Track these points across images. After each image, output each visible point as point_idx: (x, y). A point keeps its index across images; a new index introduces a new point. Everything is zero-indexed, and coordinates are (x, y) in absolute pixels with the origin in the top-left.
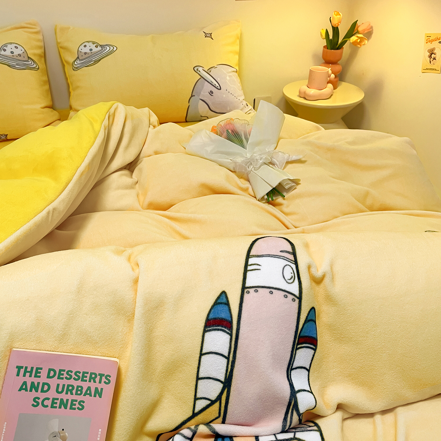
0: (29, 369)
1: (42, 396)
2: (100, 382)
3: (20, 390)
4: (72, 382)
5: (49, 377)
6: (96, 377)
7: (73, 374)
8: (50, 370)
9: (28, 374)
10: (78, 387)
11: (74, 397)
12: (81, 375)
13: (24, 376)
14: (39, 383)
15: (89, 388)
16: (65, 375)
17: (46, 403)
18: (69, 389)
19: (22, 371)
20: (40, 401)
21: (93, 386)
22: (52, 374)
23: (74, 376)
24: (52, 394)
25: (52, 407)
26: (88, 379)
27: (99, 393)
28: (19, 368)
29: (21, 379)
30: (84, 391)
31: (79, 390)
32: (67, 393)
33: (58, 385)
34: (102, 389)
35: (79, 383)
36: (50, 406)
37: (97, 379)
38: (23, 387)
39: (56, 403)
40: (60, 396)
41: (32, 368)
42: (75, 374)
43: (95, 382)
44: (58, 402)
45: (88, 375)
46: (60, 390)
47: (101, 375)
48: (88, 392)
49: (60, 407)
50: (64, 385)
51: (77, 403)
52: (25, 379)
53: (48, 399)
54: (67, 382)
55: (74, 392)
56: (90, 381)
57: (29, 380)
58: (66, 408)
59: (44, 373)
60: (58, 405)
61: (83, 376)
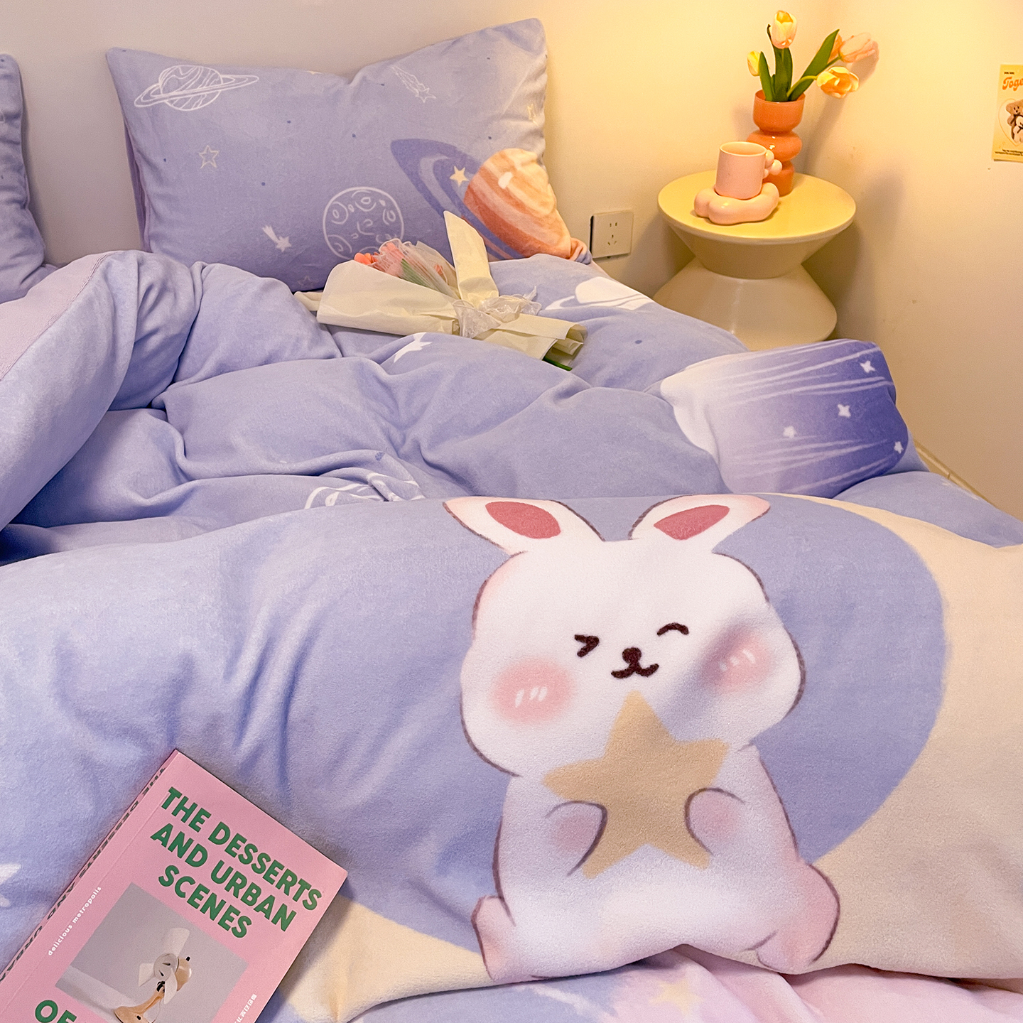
0: (187, 806)
1: (185, 870)
2: (296, 899)
3: (154, 837)
4: (246, 870)
5: (213, 838)
6: (293, 883)
7: (255, 856)
8: (221, 826)
9: (182, 813)
10: (253, 886)
12: (268, 865)
13: (175, 813)
14: (191, 841)
15: (271, 900)
16: (241, 851)
17: (185, 887)
18: (236, 882)
19: (176, 801)
20: (177, 878)
21: (281, 898)
22: (221, 835)
24: (202, 875)
25: (191, 902)
27: (284, 919)
28: (174, 793)
29: (166, 817)
30: (260, 900)
31: (252, 894)
32: (227, 889)
33: (221, 864)
34: (293, 914)
35: (257, 879)
36: (188, 897)
37: (294, 890)
38: (162, 835)
39: (201, 898)
40: (214, 888)
41: (195, 806)
42: (260, 858)
43: (287, 892)
45: (281, 873)
46: (219, 875)
47: (304, 885)
48: (265, 908)
49: (203, 910)
50: (230, 869)
51: (237, 918)
52: (172, 820)
53: (192, 882)
54: (237, 866)
55: (242, 892)
56: (278, 886)
58: (213, 918)
59: (208, 827)
60: (202, 903)
61: (271, 870)
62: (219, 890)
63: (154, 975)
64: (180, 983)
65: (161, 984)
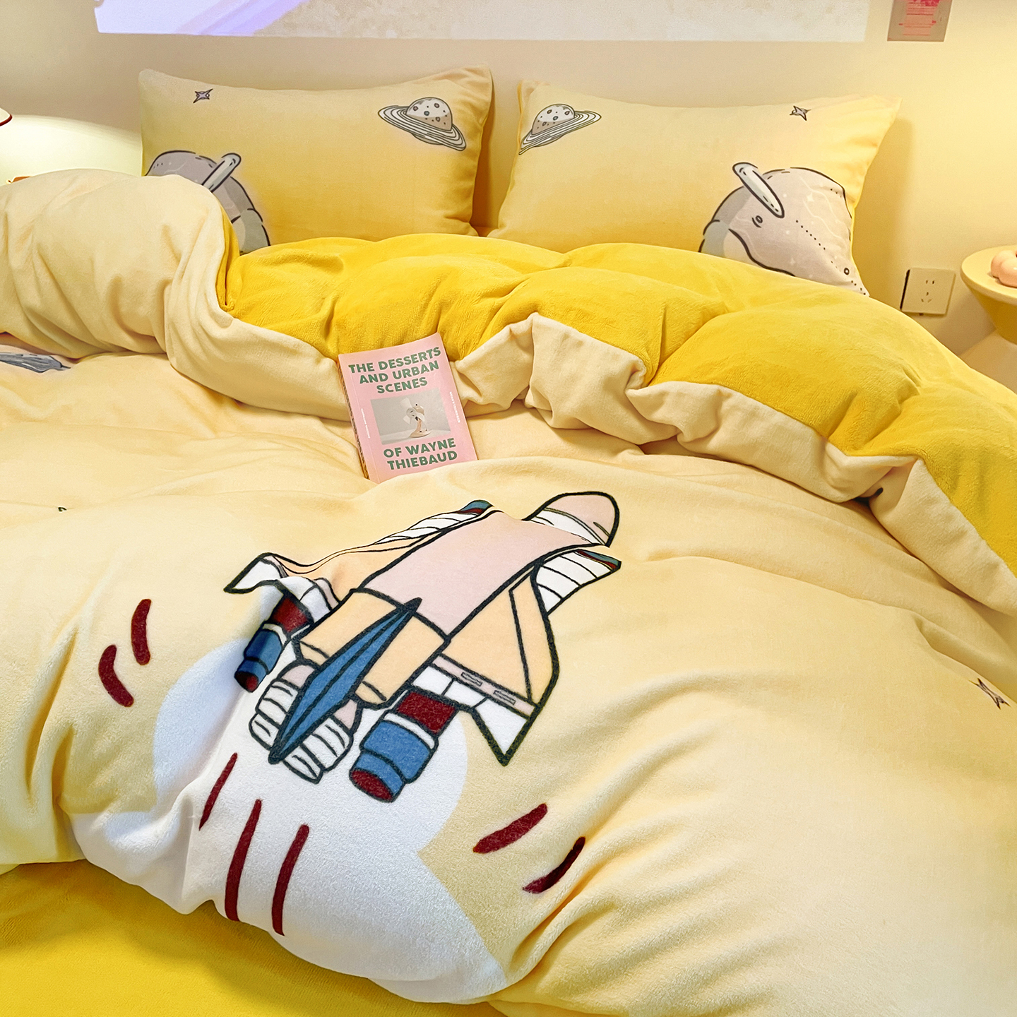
0: (361, 366)
1: (384, 384)
2: (431, 357)
3: (361, 382)
4: (405, 367)
5: (381, 368)
6: (425, 354)
7: (403, 361)
8: (380, 363)
9: (362, 370)
10: (412, 369)
11: (414, 377)
12: (410, 359)
13: (359, 371)
14: (375, 375)
15: (423, 366)
16: (396, 364)
17: (389, 388)
18: (406, 373)
19: (355, 368)
20: (384, 388)
21: (426, 363)
22: (383, 366)
23: (404, 362)
24: (391, 380)
25: (397, 390)
26: (418, 359)
27: (435, 366)
28: (352, 367)
29: (358, 375)
30: (420, 370)
31: (415, 371)
32: (405, 377)
33: (394, 373)
34: (436, 362)
35: (412, 365)
36: (395, 390)
37: (428, 356)
38: (363, 380)
39: (399, 387)
40: (397, 381)
41: (363, 365)
42: (405, 359)
43: (426, 359)
44: (401, 385)
45: (418, 356)
46: (398, 376)
47: (430, 352)
48: (424, 369)
49: (405, 389)
50: (399, 372)
51: (418, 381)
52: (360, 374)
53: (391, 385)
54: (400, 369)
55: (411, 373)
56: (421, 360)
57: (366, 374)
58: (410, 388)
59: (376, 366)
60: (402, 388)
61: (413, 359)
62: (402, 379)
63: (411, 418)
64: (422, 412)
65: (417, 418)
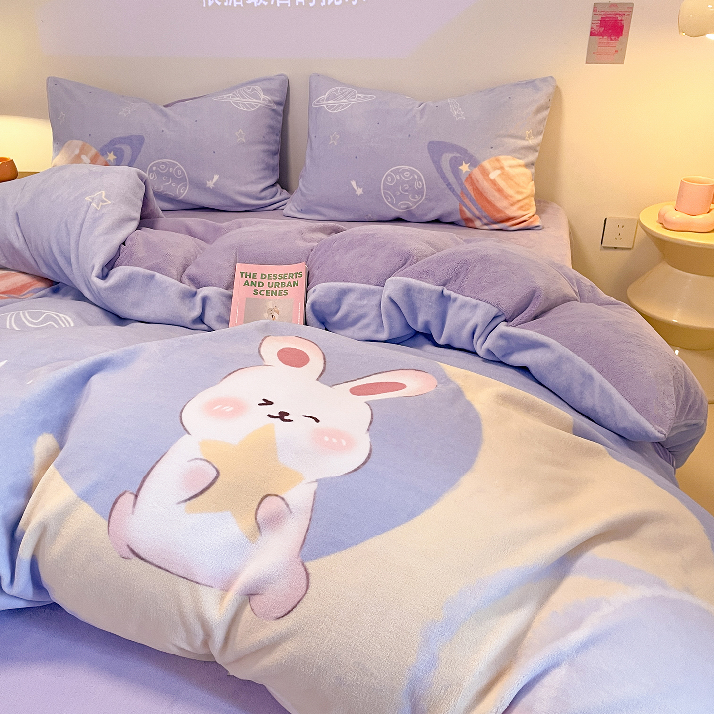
0: (249, 274)
3: (245, 284)
5: (262, 278)
9: (248, 277)
11: (281, 288)
14: (256, 282)
18: (277, 284)
19: (244, 275)
20: (258, 292)
21: (292, 281)
22: (264, 276)
24: (266, 287)
27: (296, 284)
28: (242, 273)
30: (286, 285)
31: (283, 284)
32: (275, 287)
33: (269, 283)
34: (298, 281)
35: (282, 280)
36: (265, 294)
37: (294, 276)
40: (271, 289)
42: (279, 276)
45: (288, 275)
48: (289, 284)
51: (283, 292)
52: (246, 279)
53: (264, 291)
54: (274, 281)
56: (289, 278)
57: (250, 280)
58: (276, 295)
59: (258, 276)
60: (270, 294)
61: (284, 276)
63: (269, 315)
64: (278, 312)
65: (273, 315)
